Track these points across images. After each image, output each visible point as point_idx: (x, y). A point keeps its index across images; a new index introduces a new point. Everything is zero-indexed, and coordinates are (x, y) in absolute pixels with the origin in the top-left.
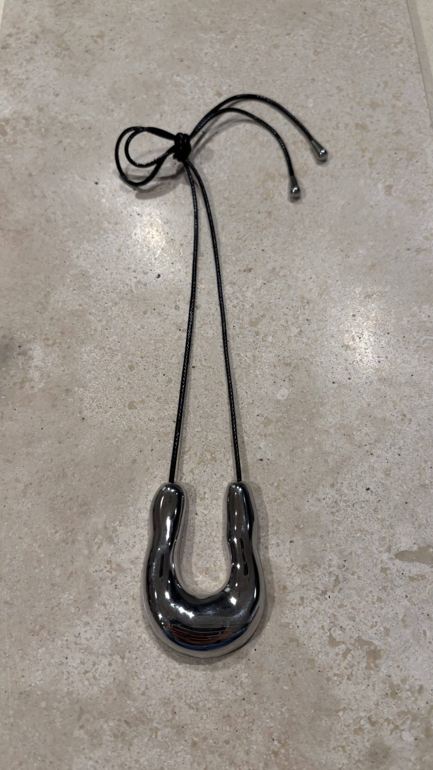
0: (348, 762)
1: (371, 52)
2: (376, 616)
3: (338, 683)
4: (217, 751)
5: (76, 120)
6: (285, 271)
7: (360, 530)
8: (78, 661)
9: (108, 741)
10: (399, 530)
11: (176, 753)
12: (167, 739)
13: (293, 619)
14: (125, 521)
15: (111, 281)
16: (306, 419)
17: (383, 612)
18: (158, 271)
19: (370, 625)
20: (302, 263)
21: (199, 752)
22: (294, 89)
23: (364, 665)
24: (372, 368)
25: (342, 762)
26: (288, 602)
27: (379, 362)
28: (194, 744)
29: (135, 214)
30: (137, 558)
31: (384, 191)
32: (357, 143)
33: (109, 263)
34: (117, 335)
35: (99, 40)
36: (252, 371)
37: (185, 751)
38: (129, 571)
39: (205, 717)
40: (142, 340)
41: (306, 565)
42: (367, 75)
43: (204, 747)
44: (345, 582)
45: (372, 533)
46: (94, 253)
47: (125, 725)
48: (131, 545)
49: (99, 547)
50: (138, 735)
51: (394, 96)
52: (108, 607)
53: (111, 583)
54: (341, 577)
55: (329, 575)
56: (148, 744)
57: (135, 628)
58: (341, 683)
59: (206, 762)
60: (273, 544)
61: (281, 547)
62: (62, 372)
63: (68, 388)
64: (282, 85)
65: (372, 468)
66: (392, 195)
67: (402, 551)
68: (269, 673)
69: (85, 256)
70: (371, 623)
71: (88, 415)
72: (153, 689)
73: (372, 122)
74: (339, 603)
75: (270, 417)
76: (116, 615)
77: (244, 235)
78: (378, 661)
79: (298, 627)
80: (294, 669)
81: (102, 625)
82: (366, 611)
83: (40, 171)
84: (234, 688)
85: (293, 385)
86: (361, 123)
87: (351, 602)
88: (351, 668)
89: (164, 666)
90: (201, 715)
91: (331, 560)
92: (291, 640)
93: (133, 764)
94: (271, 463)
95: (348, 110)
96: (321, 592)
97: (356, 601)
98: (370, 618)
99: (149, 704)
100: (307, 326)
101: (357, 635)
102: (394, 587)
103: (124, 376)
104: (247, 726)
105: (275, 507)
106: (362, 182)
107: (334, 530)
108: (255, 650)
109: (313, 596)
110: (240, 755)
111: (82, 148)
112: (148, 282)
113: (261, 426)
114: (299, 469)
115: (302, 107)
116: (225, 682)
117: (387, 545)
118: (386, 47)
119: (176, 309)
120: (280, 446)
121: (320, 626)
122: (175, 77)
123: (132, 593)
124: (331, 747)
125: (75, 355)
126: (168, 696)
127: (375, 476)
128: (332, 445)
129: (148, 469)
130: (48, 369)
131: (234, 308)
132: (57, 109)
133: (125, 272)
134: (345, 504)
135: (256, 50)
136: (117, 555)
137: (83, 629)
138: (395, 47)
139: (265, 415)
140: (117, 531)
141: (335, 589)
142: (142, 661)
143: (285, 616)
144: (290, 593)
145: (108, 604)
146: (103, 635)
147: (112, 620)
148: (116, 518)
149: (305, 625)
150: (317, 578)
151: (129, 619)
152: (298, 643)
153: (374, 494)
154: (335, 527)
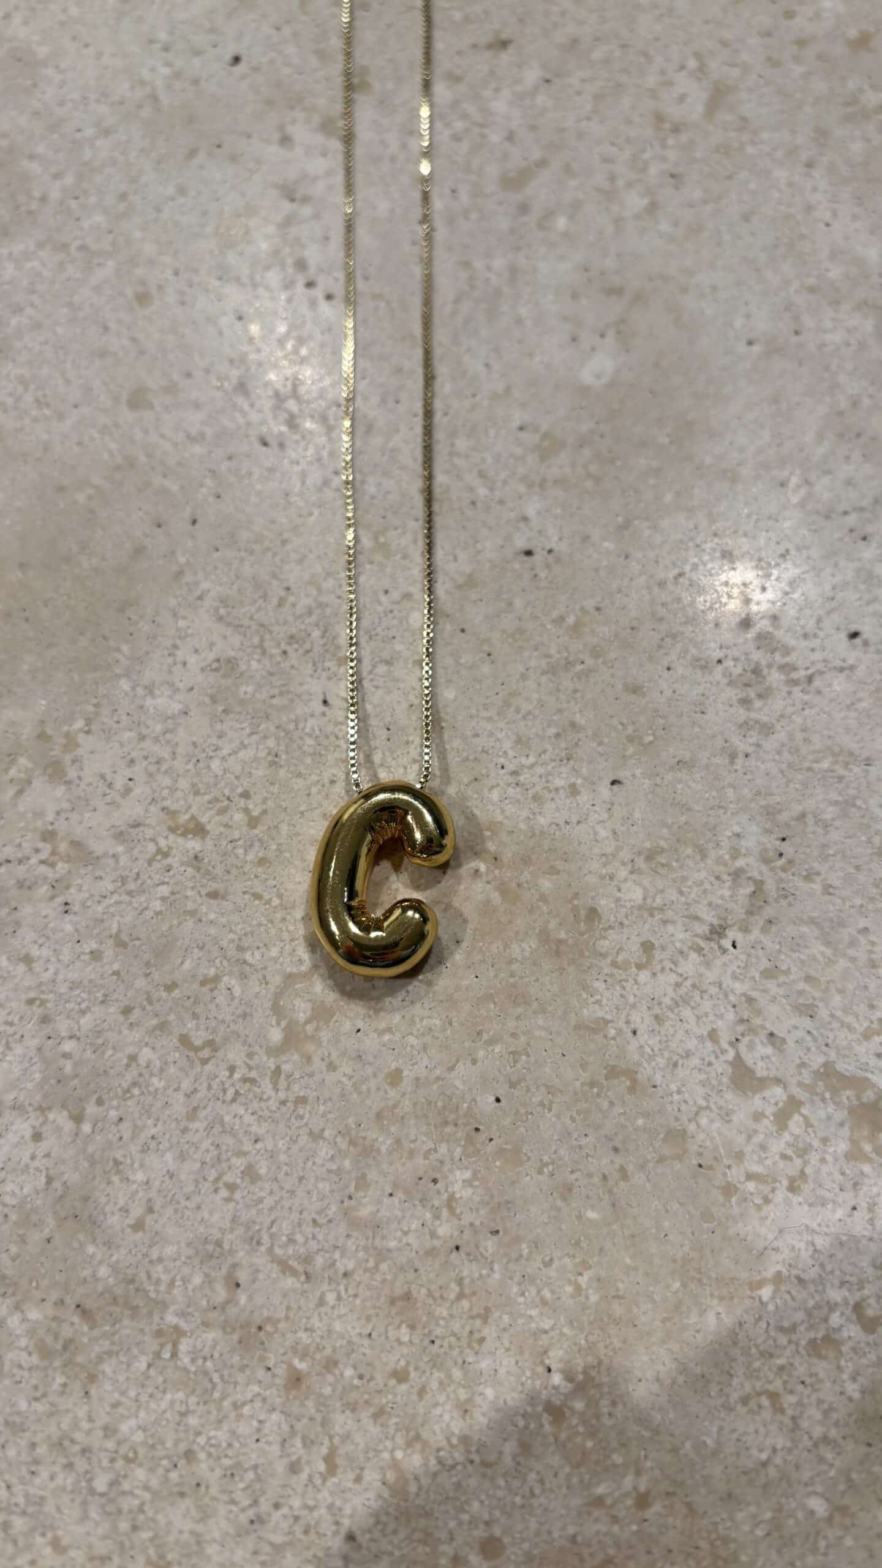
0: (789, 1444)
3: (759, 1201)
4: (367, 1402)
6: (607, 48)
7: (830, 751)
9: (20, 1367)
11: (236, 1406)
12: (209, 1364)
14: (105, 720)
15: (97, 74)
16: (667, 440)
18: (234, 49)
19: (861, 1030)
21: (310, 1403)
23: (843, 1147)
25: (769, 1442)
26: (604, 956)
28: (296, 1380)
30: (136, 825)
33: (95, 28)
34: (105, 213)
36: (506, 308)
37: (264, 1400)
38: (111, 862)
39: (331, 1298)
41: (662, 851)
43: (327, 1390)
44: (784, 903)
45: (868, 759)
47: (76, 1319)
49: (20, 792)
50: (115, 1348)
52: (37, 967)
53: (52, 898)
54: (770, 886)
55: (734, 880)
56: (148, 1377)
57: (120, 1032)
58: (767, 1201)
59: (331, 1437)
60: (557, 790)
61: (584, 797)
68: (540, 1172)
70: (866, 1024)
72: (169, 1211)
74: (764, 964)
75: (558, 433)
76: (63, 989)
79: (634, 1033)
80: (619, 1160)
81: (16, 1020)
82: (850, 987)
84: (428, 1215)
85: (629, 346)
87: (802, 962)
88: (799, 1156)
89: (206, 1144)
90: (318, 1294)
91: (738, 835)
92: (613, 1072)
93: (96, 1440)
96: (706, 929)
97: (818, 956)
98: (862, 1008)
99: (155, 1256)
100: (672, 191)
101: (821, 1060)
103: (119, 321)
104: (468, 1329)
105: (567, 684)
107: (750, 750)
108: (498, 1100)
109: (681, 941)
110: (441, 1416)
112: (205, 76)
113: (529, 459)
114: (643, 578)
116: (400, 1195)
119: (281, 143)
120: (588, 512)
121: (705, 1033)
123: (115, 926)
124: (735, 1396)
126: (220, 1236)
129: (180, 574)
133: (139, 50)
134: (783, 677)
136: (74, 817)
139: (543, 429)
140: (78, 745)
141: (752, 919)
142: (136, 1130)
143: (592, 1000)
144: (611, 931)
145: (39, 957)
146: (19, 1050)
147: (48, 1005)
148: (78, 709)
149: (657, 1028)
150: (695, 889)
151: (103, 1002)
152: (634, 1081)
153: (872, 649)
154: (751, 740)
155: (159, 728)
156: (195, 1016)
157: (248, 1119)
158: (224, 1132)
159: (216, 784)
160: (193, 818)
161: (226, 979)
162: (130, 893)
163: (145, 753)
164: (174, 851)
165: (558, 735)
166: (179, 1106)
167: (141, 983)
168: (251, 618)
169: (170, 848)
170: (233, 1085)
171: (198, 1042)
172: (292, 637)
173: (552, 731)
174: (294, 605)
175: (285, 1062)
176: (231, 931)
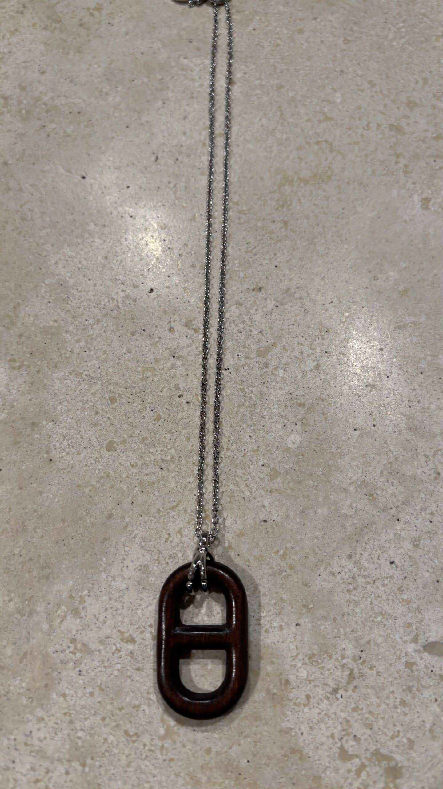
1: (409, 44)
2: (398, 724)
5: (63, 102)
6: (301, 292)
7: (381, 613)
8: (28, 766)
10: (429, 615)
13: (296, 723)
14: (95, 590)
15: (94, 294)
16: (321, 473)
17: (407, 719)
18: (151, 285)
19: (390, 735)
20: (322, 283)
22: (319, 81)
23: (382, 785)
24: (401, 414)
26: (291, 700)
27: (410, 407)
29: (127, 215)
30: (108, 637)
31: (420, 203)
32: (391, 147)
33: (93, 272)
34: (97, 359)
35: (96, 13)
36: (258, 411)
38: (98, 653)
40: (127, 367)
41: (314, 655)
42: (403, 70)
44: (361, 679)
45: (396, 617)
46: (75, 260)
48: (101, 619)
49: (62, 621)
51: (434, 96)
52: (68, 698)
53: (75, 668)
54: (356, 671)
55: (342, 669)
57: (101, 728)
60: (274, 627)
61: (285, 631)
62: (29, 402)
63: (35, 421)
64: (306, 76)
65: (398, 537)
66: (430, 209)
67: (432, 642)
69: (65, 262)
70: (392, 733)
71: (58, 456)
73: (408, 124)
74: (353, 705)
75: (277, 469)
76: (78, 709)
77: (255, 247)
78: (398, 781)
81: (59, 722)
82: (387, 716)
83: (17, 160)
85: (307, 430)
86: (395, 124)
87: (368, 705)
89: (134, 778)
91: (344, 649)
92: (293, 751)
94: (276, 526)
95: (381, 108)
96: (331, 689)
97: (375, 703)
98: (391, 726)
100: (326, 359)
101: (374, 748)
102: (421, 688)
103: (103, 410)
105: (280, 581)
106: (395, 192)
107: (350, 612)
108: (248, 762)
109: (322, 695)
111: (69, 136)
112: (139, 297)
113: (266, 479)
114: (310, 535)
115: (329, 102)
117: (414, 634)
118: (426, 39)
119: (170, 330)
120: (289, 504)
121: (329, 734)
122: (182, 59)
123: (99, 681)
125: (46, 381)
127: (402, 547)
128: (351, 506)
129: (126, 526)
130: (12, 397)
131: (239, 334)
132: (41, 89)
133: (111, 284)
134: (364, 580)
135: (277, 34)
136: (83, 633)
137: (36, 727)
138: (437, 40)
139: (272, 466)
140: (85, 601)
141: (349, 686)
142: (107, 771)
143: (286, 719)
144: (294, 690)
145: (69, 695)
146: (60, 735)
147: (72, 716)
148: (85, 585)
149: (311, 732)
150: (327, 672)
151: (94, 715)
152: (301, 755)
153: (399, 569)
154: (351, 608)
155: (117, 595)
156: (130, 722)
157: (151, 767)
158: (141, 773)
159: (139, 621)
160: (130, 635)
161: (143, 706)
162: (105, 667)
163: (111, 606)
164: (123, 650)
165: (275, 604)
166: (124, 761)
167: (109, 707)
168: (154, 547)
169: (121, 648)
170: (145, 752)
171: (131, 734)
172: (170, 556)
173: (273, 602)
174: (171, 542)
175: (165, 743)
176: (145, 685)
